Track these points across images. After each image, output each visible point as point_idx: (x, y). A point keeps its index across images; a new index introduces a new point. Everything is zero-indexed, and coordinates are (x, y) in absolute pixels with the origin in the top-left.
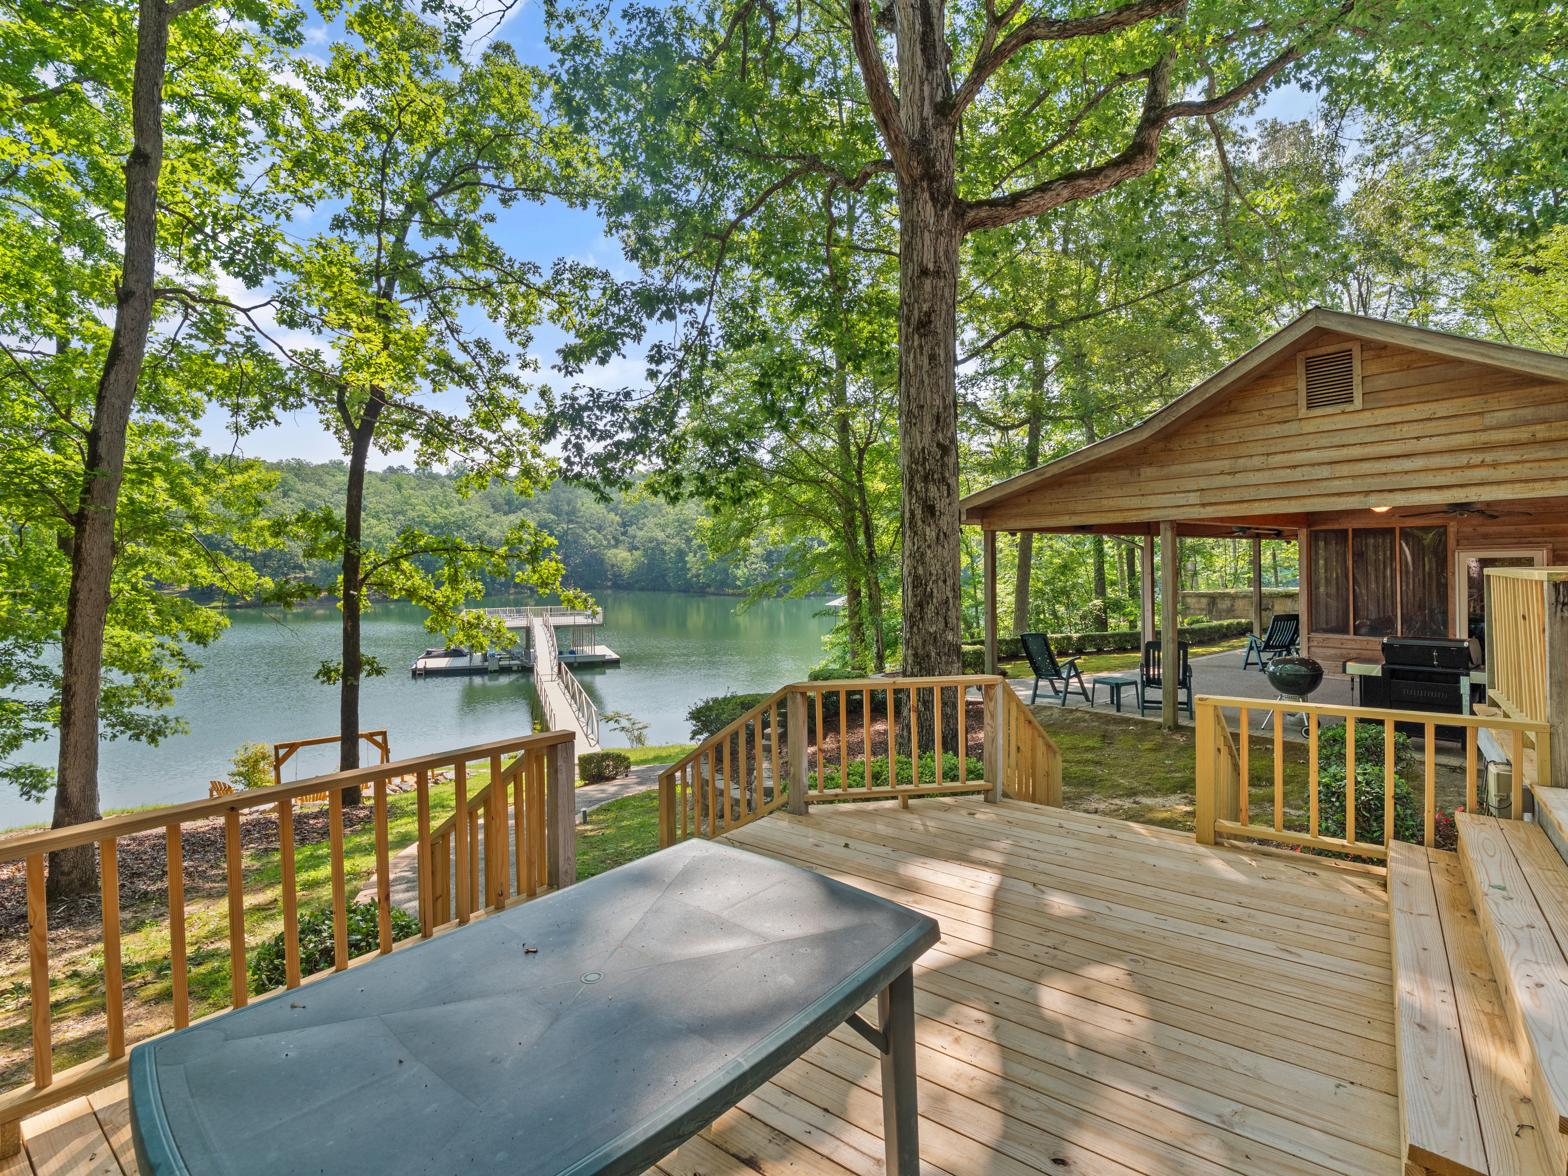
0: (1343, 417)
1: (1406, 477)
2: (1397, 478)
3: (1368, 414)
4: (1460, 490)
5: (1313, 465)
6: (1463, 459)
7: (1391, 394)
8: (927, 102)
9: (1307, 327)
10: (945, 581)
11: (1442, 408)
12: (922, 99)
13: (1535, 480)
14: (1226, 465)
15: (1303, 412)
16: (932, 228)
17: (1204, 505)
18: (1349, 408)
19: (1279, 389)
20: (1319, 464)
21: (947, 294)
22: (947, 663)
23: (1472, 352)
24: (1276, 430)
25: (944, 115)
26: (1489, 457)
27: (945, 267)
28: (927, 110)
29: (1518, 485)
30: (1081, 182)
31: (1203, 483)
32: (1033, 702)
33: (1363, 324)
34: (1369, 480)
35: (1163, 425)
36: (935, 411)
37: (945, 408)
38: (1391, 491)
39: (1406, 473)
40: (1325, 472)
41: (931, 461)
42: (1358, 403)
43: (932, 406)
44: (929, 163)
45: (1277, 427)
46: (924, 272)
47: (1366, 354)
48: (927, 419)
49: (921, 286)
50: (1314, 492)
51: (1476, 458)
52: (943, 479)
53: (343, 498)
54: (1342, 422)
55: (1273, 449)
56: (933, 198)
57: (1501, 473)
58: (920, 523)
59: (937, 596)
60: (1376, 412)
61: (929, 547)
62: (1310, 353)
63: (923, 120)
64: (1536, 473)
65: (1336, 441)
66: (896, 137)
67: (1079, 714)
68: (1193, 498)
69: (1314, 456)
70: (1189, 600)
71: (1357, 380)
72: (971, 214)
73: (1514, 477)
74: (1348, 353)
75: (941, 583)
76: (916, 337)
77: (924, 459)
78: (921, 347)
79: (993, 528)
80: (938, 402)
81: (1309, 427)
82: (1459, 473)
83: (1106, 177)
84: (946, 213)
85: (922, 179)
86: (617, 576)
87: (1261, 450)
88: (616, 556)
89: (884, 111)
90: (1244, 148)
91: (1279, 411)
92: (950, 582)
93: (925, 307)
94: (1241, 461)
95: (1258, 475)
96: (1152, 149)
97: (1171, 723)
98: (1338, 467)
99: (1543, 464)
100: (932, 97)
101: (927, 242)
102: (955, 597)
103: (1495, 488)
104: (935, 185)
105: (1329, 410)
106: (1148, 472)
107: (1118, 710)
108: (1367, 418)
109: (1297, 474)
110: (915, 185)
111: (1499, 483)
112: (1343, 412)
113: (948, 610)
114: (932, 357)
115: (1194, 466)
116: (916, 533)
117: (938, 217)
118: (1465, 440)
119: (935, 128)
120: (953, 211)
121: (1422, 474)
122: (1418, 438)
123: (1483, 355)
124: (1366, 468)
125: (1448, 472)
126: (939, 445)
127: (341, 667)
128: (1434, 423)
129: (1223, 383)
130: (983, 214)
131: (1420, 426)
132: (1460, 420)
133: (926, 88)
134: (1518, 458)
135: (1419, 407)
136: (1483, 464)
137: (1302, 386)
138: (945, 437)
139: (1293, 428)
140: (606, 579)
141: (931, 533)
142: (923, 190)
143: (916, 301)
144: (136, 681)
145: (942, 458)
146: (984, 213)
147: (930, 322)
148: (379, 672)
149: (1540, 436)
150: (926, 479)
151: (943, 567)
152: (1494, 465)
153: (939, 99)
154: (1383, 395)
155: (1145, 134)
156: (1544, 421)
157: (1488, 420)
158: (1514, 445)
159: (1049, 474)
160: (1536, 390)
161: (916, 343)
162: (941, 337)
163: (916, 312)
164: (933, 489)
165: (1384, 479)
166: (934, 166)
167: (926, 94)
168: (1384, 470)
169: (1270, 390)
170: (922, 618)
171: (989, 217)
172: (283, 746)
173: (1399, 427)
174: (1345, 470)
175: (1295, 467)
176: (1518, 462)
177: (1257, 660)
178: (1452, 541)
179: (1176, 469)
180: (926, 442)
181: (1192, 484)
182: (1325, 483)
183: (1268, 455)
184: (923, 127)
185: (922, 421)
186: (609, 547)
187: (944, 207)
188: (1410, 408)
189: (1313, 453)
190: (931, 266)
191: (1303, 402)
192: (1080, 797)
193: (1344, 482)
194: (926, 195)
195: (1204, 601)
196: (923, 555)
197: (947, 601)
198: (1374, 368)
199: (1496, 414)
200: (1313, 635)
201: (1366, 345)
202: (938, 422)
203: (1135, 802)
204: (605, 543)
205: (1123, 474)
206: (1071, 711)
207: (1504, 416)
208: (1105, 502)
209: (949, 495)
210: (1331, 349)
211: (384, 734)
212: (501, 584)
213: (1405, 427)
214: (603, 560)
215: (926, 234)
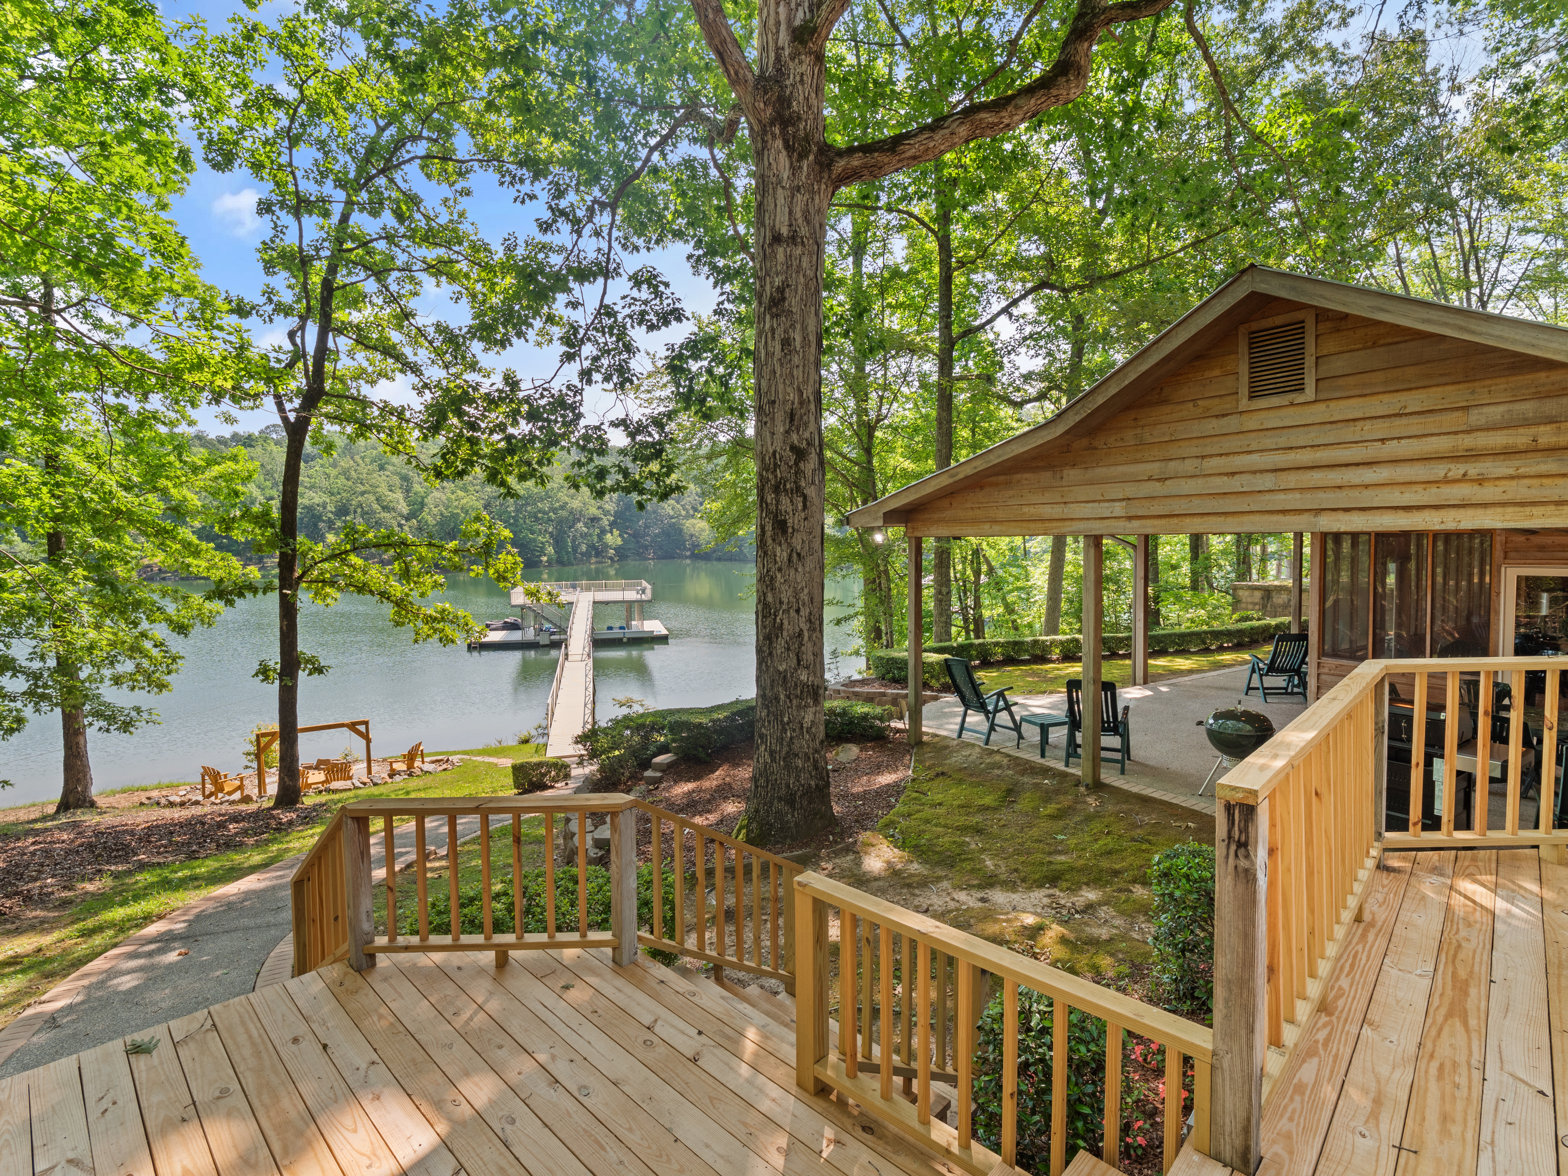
0: (1291, 410)
1: (1366, 493)
2: (1354, 493)
3: (1321, 407)
4: (1434, 513)
5: (1254, 472)
6: (1439, 470)
7: (1351, 380)
8: (783, 27)
9: (1240, 292)
10: (798, 611)
11: (1414, 401)
12: (778, 23)
13: (1533, 504)
14: (1154, 468)
15: (1244, 403)
16: (786, 183)
17: (1130, 518)
18: (1299, 398)
19: (1217, 372)
20: (1262, 472)
21: (805, 264)
22: (799, 707)
23: (1446, 324)
24: (1212, 426)
25: (803, 42)
26: (1473, 469)
27: (804, 231)
28: (784, 37)
29: (1510, 510)
30: (983, 115)
31: (1130, 490)
32: (960, 736)
33: (1309, 287)
34: (1321, 495)
35: (1078, 418)
36: (788, 407)
37: (801, 403)
38: (1347, 510)
39: (1367, 486)
40: (1267, 482)
41: (784, 467)
42: (1310, 392)
43: (785, 401)
44: (784, 102)
45: (1214, 422)
46: (777, 239)
47: (1322, 327)
48: (780, 416)
49: (774, 254)
50: (1254, 508)
51: (1457, 470)
52: (798, 489)
53: (276, 493)
54: (1290, 417)
55: (1209, 451)
56: (787, 147)
57: (1488, 493)
58: (770, 541)
59: (788, 629)
60: (1332, 404)
61: (780, 570)
62: (1255, 326)
63: (778, 49)
64: (1535, 494)
65: (1283, 442)
66: (736, 73)
67: (997, 758)
68: (1119, 509)
69: (1255, 460)
70: (1240, 593)
71: (1309, 362)
72: (840, 164)
73: (1505, 498)
74: (1299, 327)
75: (793, 613)
76: (768, 317)
77: (775, 465)
78: (773, 330)
79: (918, 534)
80: (793, 396)
81: (1251, 422)
82: (1433, 490)
83: (1017, 107)
84: (805, 164)
85: (772, 124)
86: (697, 546)
87: (1195, 451)
88: (694, 526)
89: (717, 41)
90: (1345, 68)
91: (1216, 401)
92: (805, 612)
93: (778, 281)
94: (1172, 464)
95: (1191, 483)
96: (1079, 68)
97: (1089, 780)
98: (1283, 476)
99: (1546, 481)
100: (789, 21)
101: (781, 201)
102: (812, 629)
103: (1480, 511)
104: (790, 130)
105: (1275, 401)
106: (1072, 474)
107: (1043, 756)
108: (1320, 412)
109: (1235, 484)
110: (765, 132)
111: (1485, 505)
112: (1292, 404)
113: (801, 644)
114: (786, 342)
115: (1120, 469)
116: (766, 553)
117: (795, 170)
118: (1442, 444)
119: (792, 59)
120: (817, 162)
121: (1387, 490)
122: (1383, 440)
123: (1461, 328)
124: (1317, 478)
125: (1419, 488)
126: (793, 448)
127: (278, 666)
128: (1404, 421)
129: (1144, 367)
130: (856, 163)
131: (1387, 423)
132: (1437, 417)
133: (782, 9)
134: (1511, 471)
135: (1386, 398)
136: (1464, 478)
137: (1244, 369)
138: (801, 440)
139: (1231, 423)
140: (685, 549)
141: (781, 554)
142: (774, 137)
143: (767, 274)
144: (138, 666)
145: (796, 463)
146: (856, 161)
147: (784, 299)
148: (320, 670)
149: (1543, 441)
150: (776, 489)
151: (796, 594)
152: (1480, 481)
153: (797, 22)
154: (1341, 382)
155: (1070, 49)
156: (1551, 420)
157: (1476, 417)
158: (1507, 453)
159: (961, 476)
160: (1541, 376)
161: (767, 326)
162: (797, 317)
163: (768, 288)
164: (785, 500)
165: (1339, 494)
166: (789, 106)
167: (782, 17)
168: (1339, 482)
169: (1208, 374)
170: (771, 654)
171: (865, 166)
172: (264, 735)
173: (1360, 424)
174: (1291, 480)
175: (1233, 474)
176: (1512, 478)
177: (1258, 685)
178: (1498, 553)
179: (1101, 472)
180: (778, 445)
181: (1117, 491)
182: (1268, 497)
183: (1203, 457)
184: (778, 59)
185: (773, 419)
186: (688, 517)
187: (802, 156)
188: (1374, 400)
189: (1255, 457)
190: (785, 231)
191: (1244, 391)
192: (924, 883)
193: (1290, 496)
194: (779, 143)
195: (1258, 594)
196: (772, 579)
197: (800, 634)
198: (1330, 345)
199: (1485, 410)
200: (1324, 660)
201: (1322, 315)
202: (792, 420)
203: (983, 900)
204: (683, 513)
205: (1046, 477)
206: (992, 752)
207: (1495, 412)
208: (1026, 509)
209: (805, 507)
210: (1279, 320)
211: (366, 723)
212: (582, 554)
213: (1368, 425)
214: (681, 530)
215: (780, 191)
